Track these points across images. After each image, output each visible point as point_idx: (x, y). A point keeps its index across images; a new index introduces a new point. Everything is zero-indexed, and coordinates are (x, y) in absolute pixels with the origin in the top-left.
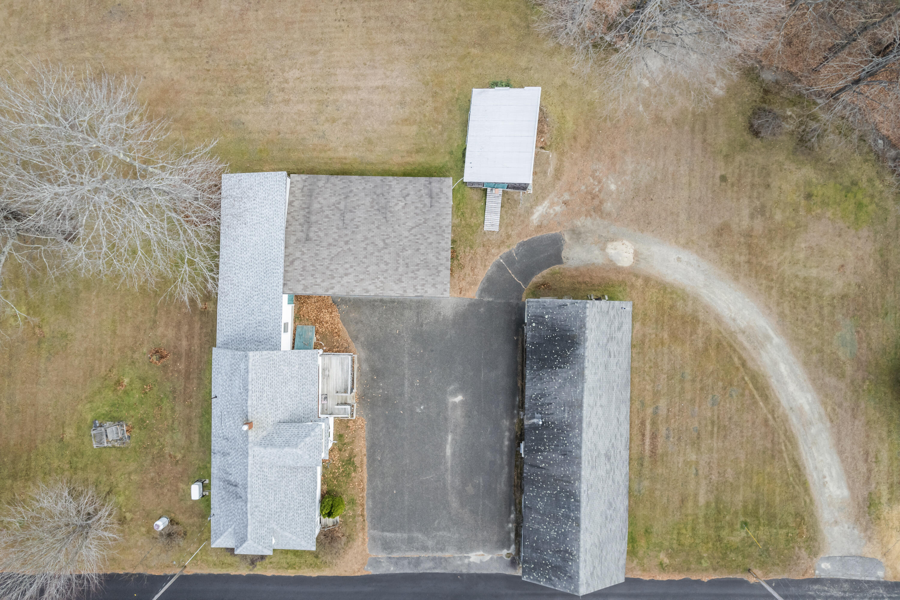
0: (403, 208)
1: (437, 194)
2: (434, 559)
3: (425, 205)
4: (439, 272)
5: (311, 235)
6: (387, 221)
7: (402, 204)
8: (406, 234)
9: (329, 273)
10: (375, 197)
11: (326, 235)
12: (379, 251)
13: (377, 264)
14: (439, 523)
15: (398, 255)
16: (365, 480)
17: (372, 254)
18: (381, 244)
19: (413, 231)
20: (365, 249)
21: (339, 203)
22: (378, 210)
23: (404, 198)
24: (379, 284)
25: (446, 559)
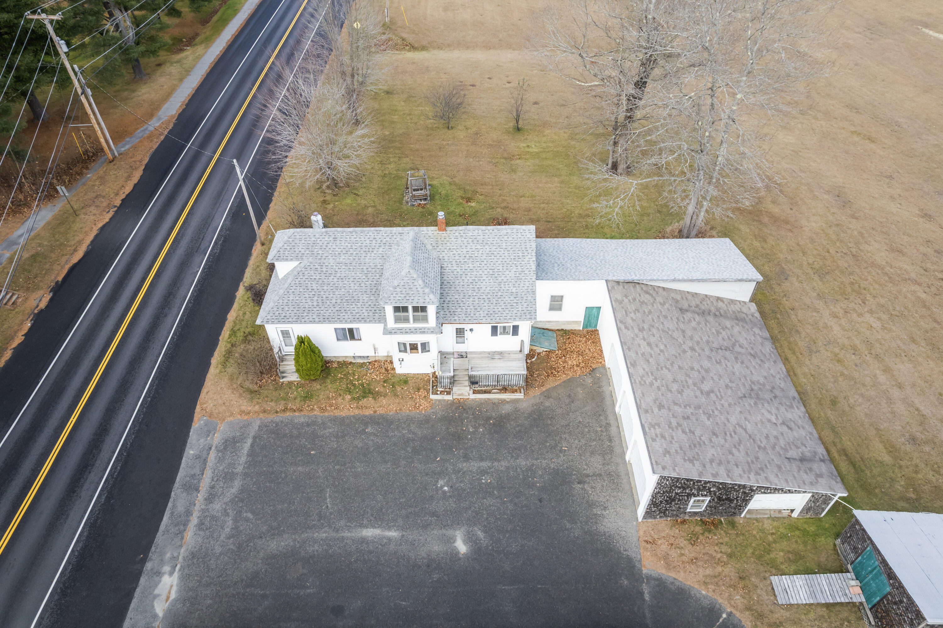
0: (769, 421)
1: (811, 469)
2: (188, 513)
3: (786, 450)
4: (691, 461)
5: (689, 315)
6: (741, 398)
7: (773, 419)
8: (733, 420)
9: (646, 326)
10: (768, 387)
11: (695, 329)
12: (695, 384)
13: (675, 381)
14: (247, 520)
15: (698, 407)
16: (337, 413)
17: (688, 376)
18: (706, 387)
19: (739, 430)
20: (692, 369)
21: (741, 346)
22: (752, 390)
23: (783, 423)
24: (648, 380)
25: (181, 533)
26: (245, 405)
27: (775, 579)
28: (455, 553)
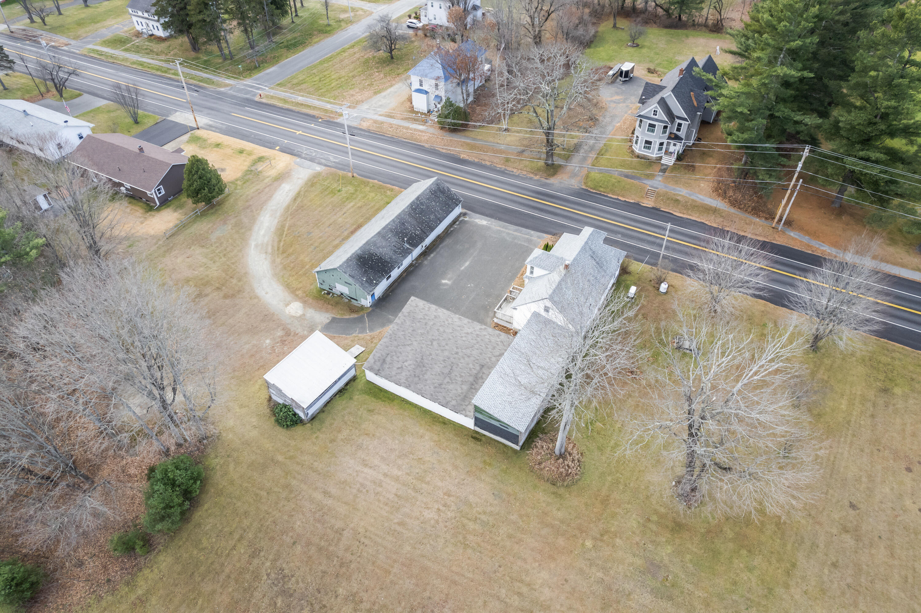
0: (406, 361)
1: (379, 360)
2: (506, 229)
3: (391, 357)
4: (409, 313)
5: (478, 368)
6: (422, 356)
7: (406, 364)
8: (415, 343)
9: (479, 339)
10: (421, 376)
11: (468, 364)
12: (438, 339)
13: (444, 332)
14: (494, 239)
15: (428, 332)
17: (444, 340)
18: (435, 343)
19: (409, 342)
20: (447, 344)
21: (448, 382)
22: (424, 366)
23: (402, 367)
24: (450, 320)
25: (500, 226)
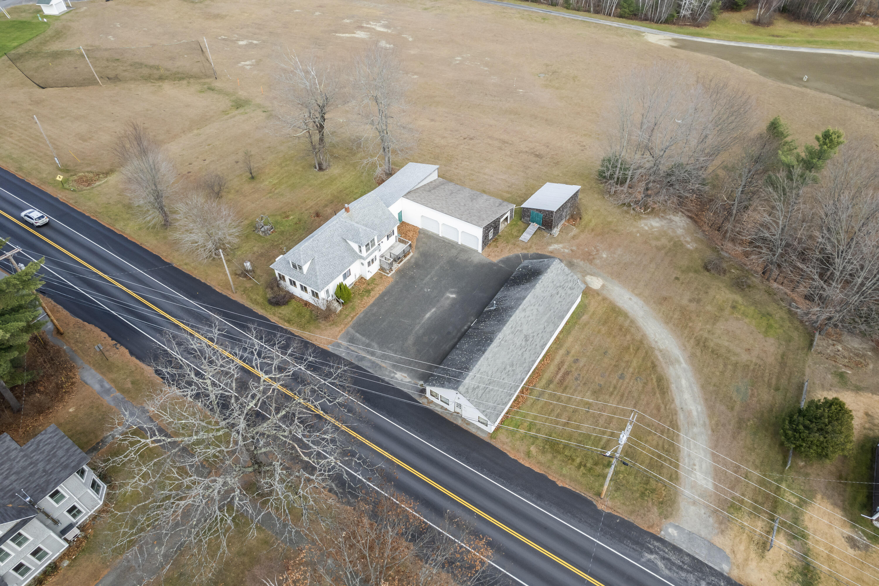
0: (483, 202)
2: (373, 363)
3: (495, 205)
5: (432, 191)
6: (472, 201)
7: (483, 200)
8: (477, 207)
10: (472, 195)
11: (439, 194)
12: (460, 205)
14: (392, 346)
15: (468, 209)
16: (369, 304)
17: (455, 205)
18: (463, 205)
19: (482, 208)
20: (454, 203)
21: (453, 190)
22: (471, 198)
23: (487, 200)
25: (380, 367)
26: (338, 329)
27: (520, 239)
28: (454, 298)
